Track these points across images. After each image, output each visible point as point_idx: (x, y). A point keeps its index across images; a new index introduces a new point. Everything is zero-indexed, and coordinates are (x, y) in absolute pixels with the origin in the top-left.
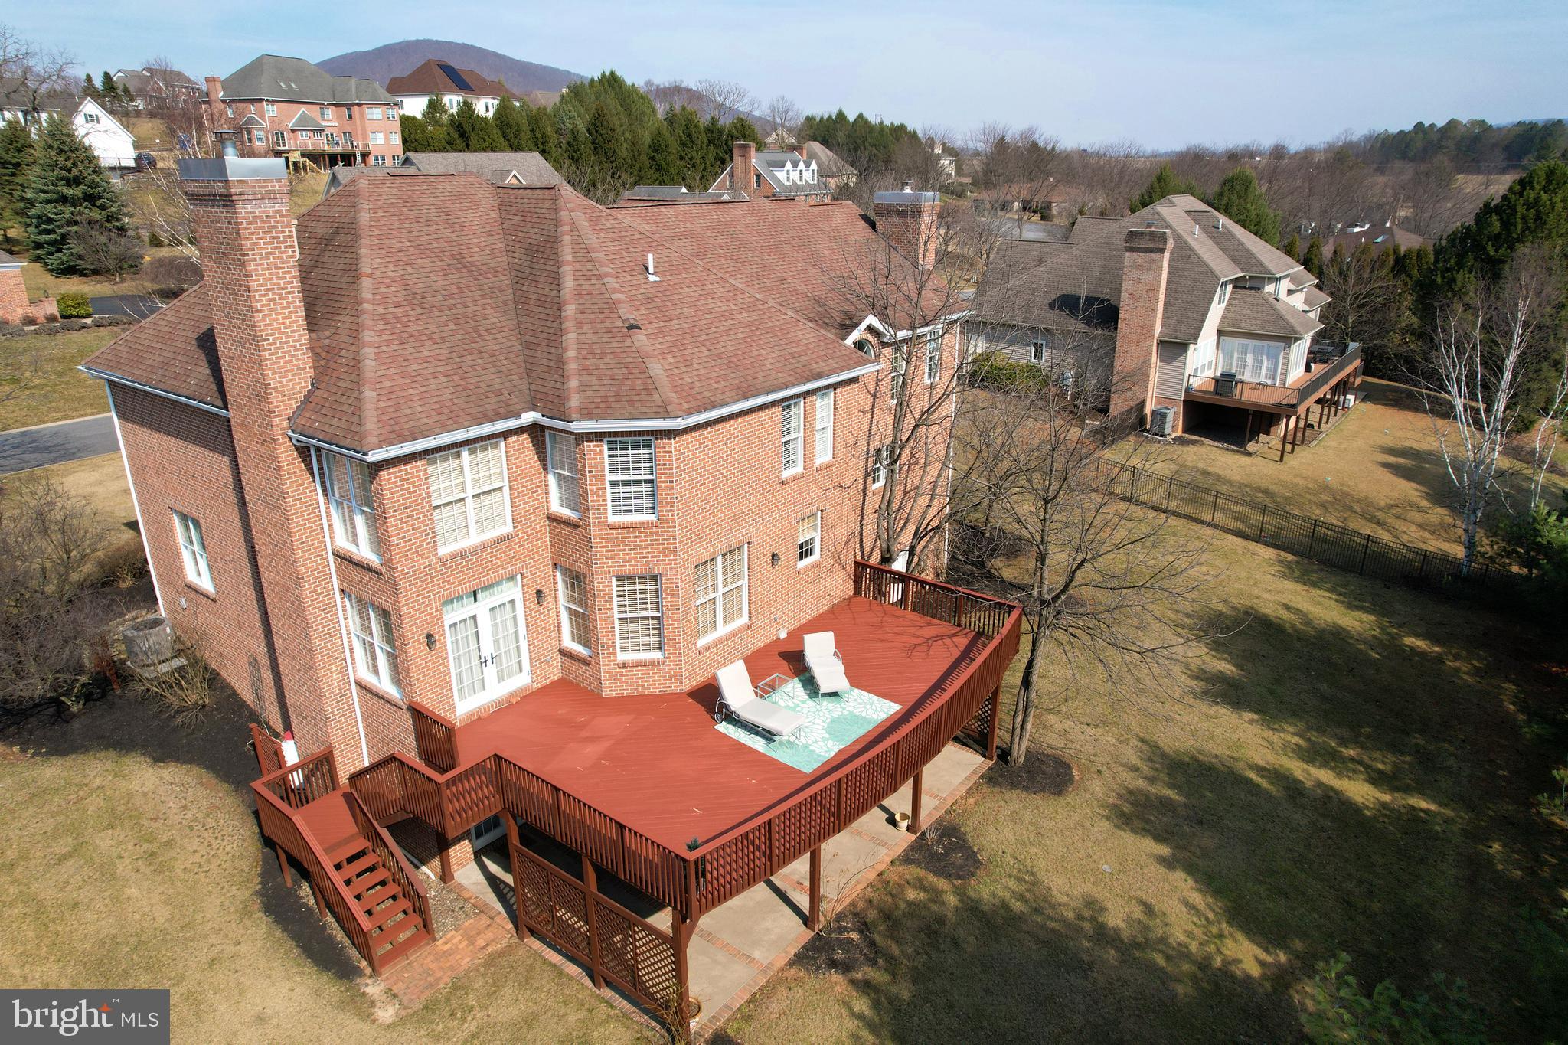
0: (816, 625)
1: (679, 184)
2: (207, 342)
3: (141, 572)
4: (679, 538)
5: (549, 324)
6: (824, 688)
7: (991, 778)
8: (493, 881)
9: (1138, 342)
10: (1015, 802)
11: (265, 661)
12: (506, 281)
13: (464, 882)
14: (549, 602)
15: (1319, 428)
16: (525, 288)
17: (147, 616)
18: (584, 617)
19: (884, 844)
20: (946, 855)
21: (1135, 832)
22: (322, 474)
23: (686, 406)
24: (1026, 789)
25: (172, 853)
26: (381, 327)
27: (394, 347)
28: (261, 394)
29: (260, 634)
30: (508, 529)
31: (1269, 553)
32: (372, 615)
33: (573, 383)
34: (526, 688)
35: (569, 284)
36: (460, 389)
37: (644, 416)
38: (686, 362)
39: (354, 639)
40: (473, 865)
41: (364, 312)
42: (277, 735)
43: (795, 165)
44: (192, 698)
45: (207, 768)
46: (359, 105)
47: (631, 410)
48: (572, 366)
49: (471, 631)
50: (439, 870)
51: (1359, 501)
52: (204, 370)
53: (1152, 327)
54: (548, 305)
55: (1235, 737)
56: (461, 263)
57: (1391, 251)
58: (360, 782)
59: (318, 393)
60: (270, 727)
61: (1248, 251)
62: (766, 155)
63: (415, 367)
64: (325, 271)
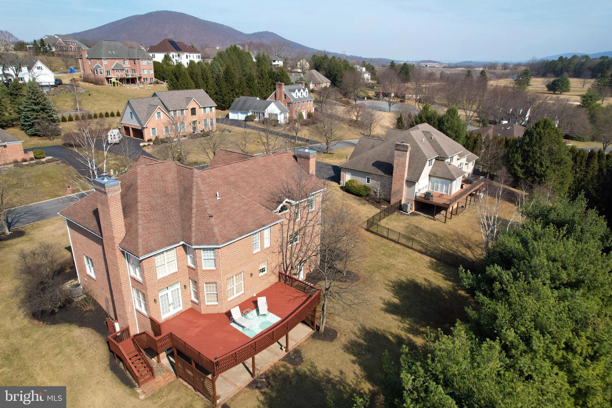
0: (260, 295)
1: (257, 96)
2: (96, 213)
3: (73, 267)
4: (222, 273)
5: (188, 214)
6: (261, 313)
7: (313, 336)
8: (171, 362)
9: (399, 181)
10: (319, 344)
11: (110, 300)
12: (178, 198)
13: (164, 363)
14: (188, 288)
15: (465, 207)
16: (183, 201)
17: (74, 282)
18: (197, 293)
19: (278, 355)
20: (294, 359)
21: (349, 353)
22: (127, 257)
23: (223, 241)
24: (323, 340)
25: (86, 354)
26: (143, 218)
27: (147, 224)
28: (112, 238)
29: (109, 292)
30: (177, 270)
31: (428, 259)
32: (140, 293)
33: (193, 234)
34: (181, 311)
35: (194, 202)
36: (164, 236)
37: (211, 244)
38: (225, 226)
39: (135, 298)
40: (166, 359)
41: (139, 214)
42: (113, 320)
43: (299, 91)
44: (88, 308)
45: (94, 329)
46: (138, 59)
47: (208, 242)
48: (194, 229)
49: (166, 297)
50: (157, 360)
51: (466, 239)
52: (95, 222)
53: (404, 176)
54: (189, 208)
55: (389, 325)
56: (165, 194)
57: (504, 139)
58: (137, 337)
59: (127, 237)
60: (111, 317)
61: (441, 148)
62: (290, 87)
63: (152, 230)
64: (128, 197)
